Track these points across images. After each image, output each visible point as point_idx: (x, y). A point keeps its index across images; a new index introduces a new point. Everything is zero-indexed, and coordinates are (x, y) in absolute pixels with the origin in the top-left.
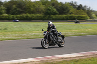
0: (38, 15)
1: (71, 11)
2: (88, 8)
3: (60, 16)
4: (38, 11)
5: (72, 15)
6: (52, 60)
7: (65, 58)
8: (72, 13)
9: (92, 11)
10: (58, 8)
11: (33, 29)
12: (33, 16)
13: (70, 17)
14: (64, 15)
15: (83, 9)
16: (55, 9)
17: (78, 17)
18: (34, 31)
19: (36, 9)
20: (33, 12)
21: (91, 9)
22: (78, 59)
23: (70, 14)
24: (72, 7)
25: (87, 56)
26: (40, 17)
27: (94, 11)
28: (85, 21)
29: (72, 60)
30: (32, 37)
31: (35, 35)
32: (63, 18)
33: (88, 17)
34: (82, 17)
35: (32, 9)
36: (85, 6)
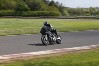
0: (9, 11)
1: (43, 7)
2: (60, 4)
3: (32, 12)
4: (9, 7)
5: (44, 11)
6: (23, 57)
7: (36, 56)
8: (43, 9)
9: (64, 8)
10: (30, 4)
11: (4, 26)
12: (4, 13)
13: (42, 13)
14: (36, 12)
15: (55, 6)
16: (26, 6)
17: (50, 13)
18: (4, 27)
19: (7, 4)
20: (4, 8)
21: (63, 6)
22: (49, 56)
23: (42, 10)
24: (43, 3)
25: (58, 53)
26: (11, 13)
27: (66, 8)
28: (57, 18)
29: (43, 58)
30: (3, 34)
31: (5, 32)
32: (35, 14)
33: (60, 14)
34: (54, 14)
35: (3, 5)
36: (57, 3)
